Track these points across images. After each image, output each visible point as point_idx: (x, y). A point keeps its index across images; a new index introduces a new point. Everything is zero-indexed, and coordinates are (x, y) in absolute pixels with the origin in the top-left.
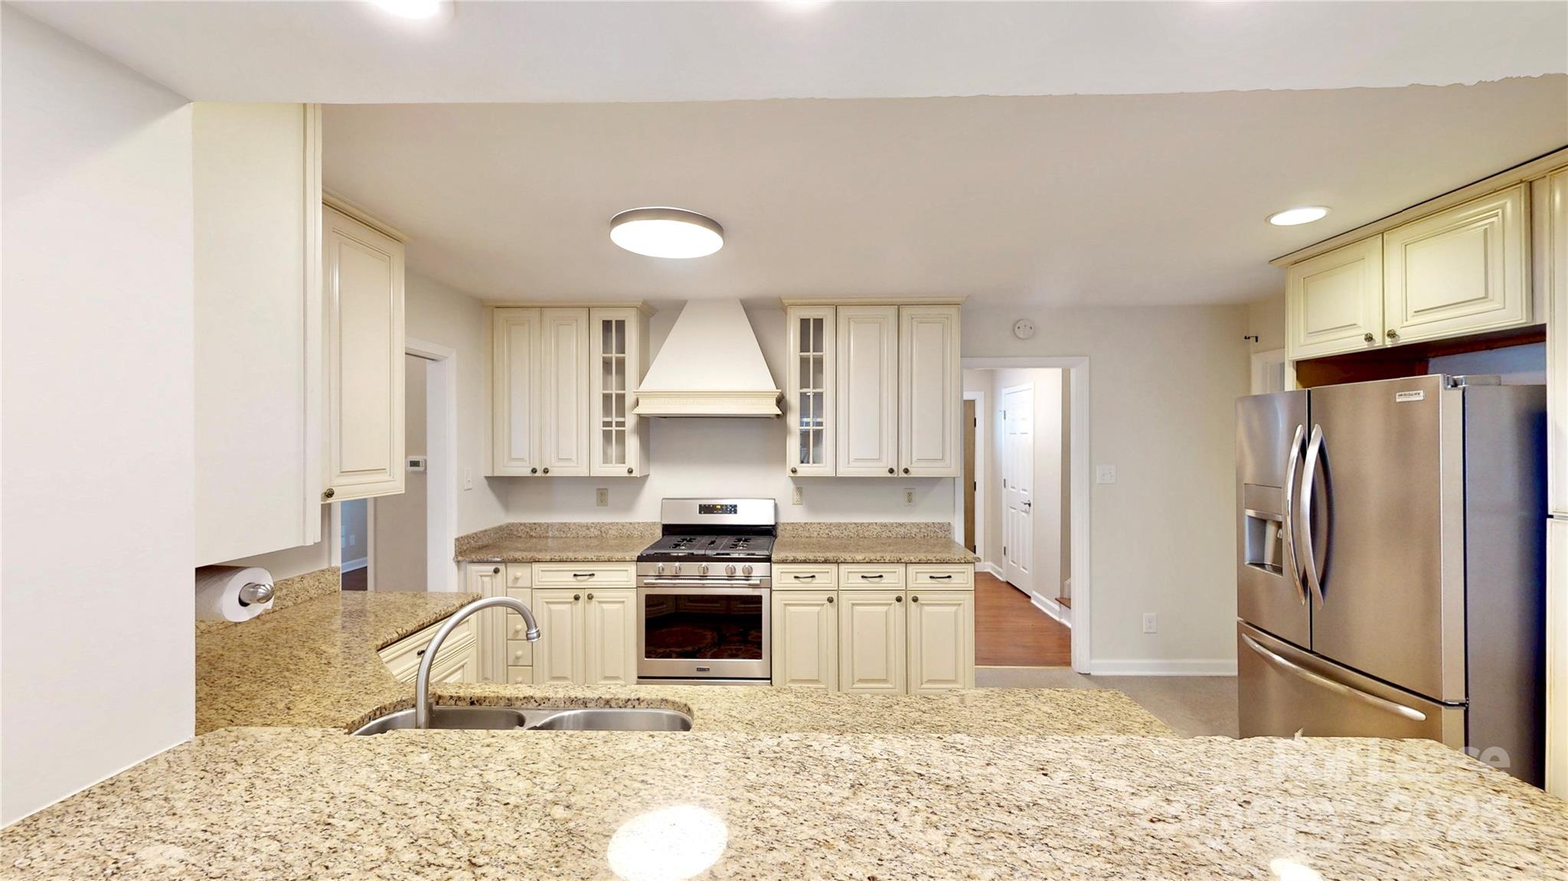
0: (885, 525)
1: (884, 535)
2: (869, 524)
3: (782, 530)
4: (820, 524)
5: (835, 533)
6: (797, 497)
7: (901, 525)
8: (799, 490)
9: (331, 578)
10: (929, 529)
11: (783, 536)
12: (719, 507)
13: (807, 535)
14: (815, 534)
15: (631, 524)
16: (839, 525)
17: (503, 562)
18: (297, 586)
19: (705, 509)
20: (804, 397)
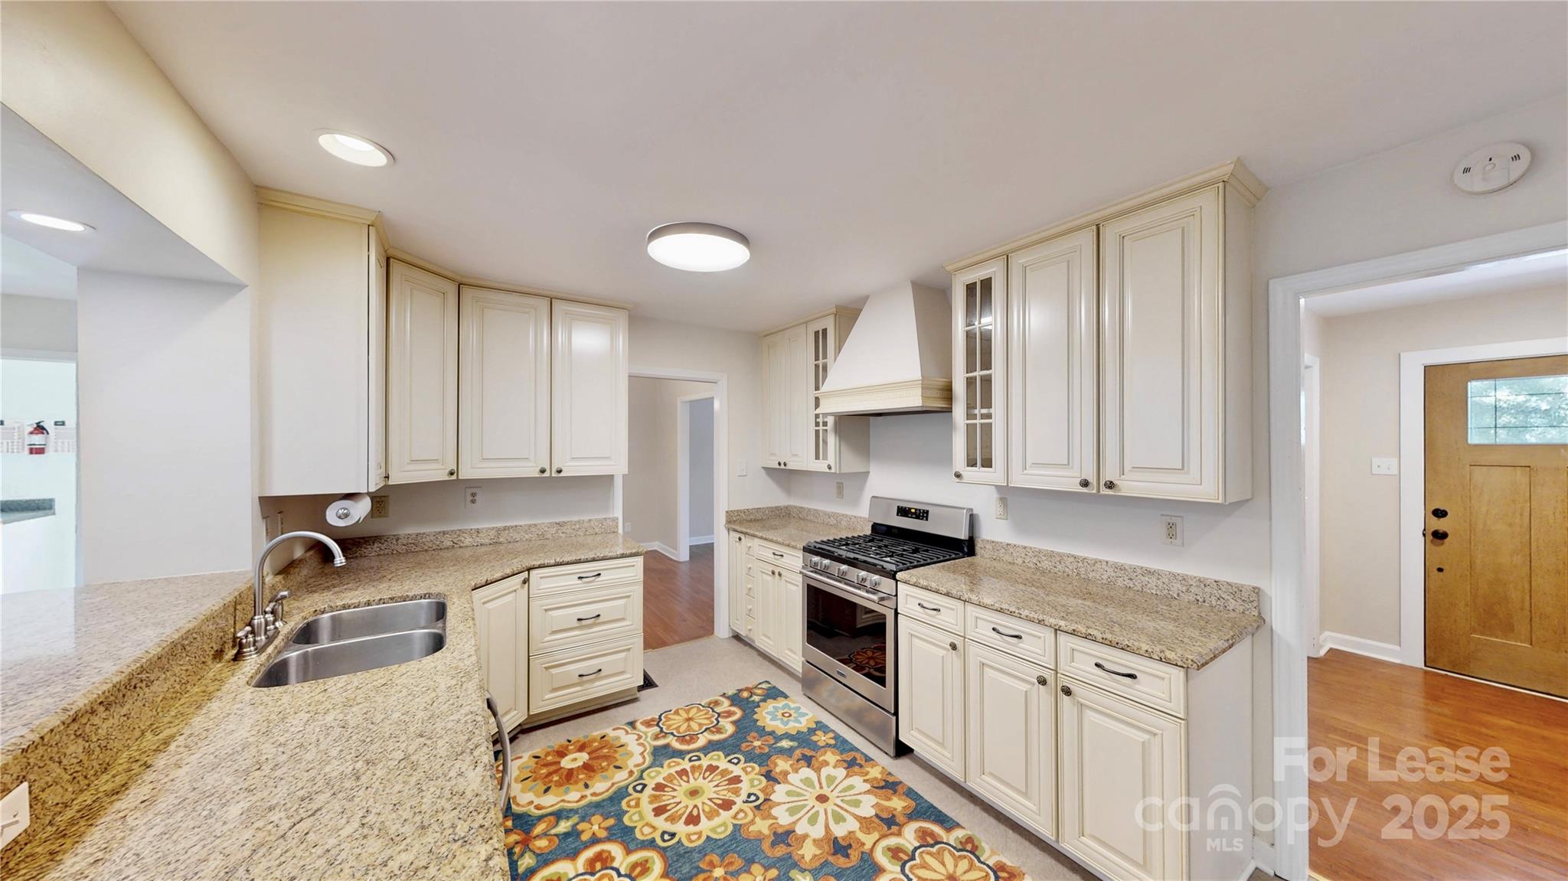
0: (1122, 568)
1: (1120, 583)
2: (1096, 562)
3: (981, 548)
4: (1025, 548)
5: (1046, 564)
6: (1000, 510)
7: (1150, 572)
8: (1003, 501)
9: (611, 523)
10: (1207, 589)
11: (982, 556)
12: (913, 511)
13: (1010, 559)
14: (1020, 561)
15: (855, 517)
16: (1051, 555)
17: (745, 534)
18: (586, 525)
19: (903, 512)
20: (970, 382)
